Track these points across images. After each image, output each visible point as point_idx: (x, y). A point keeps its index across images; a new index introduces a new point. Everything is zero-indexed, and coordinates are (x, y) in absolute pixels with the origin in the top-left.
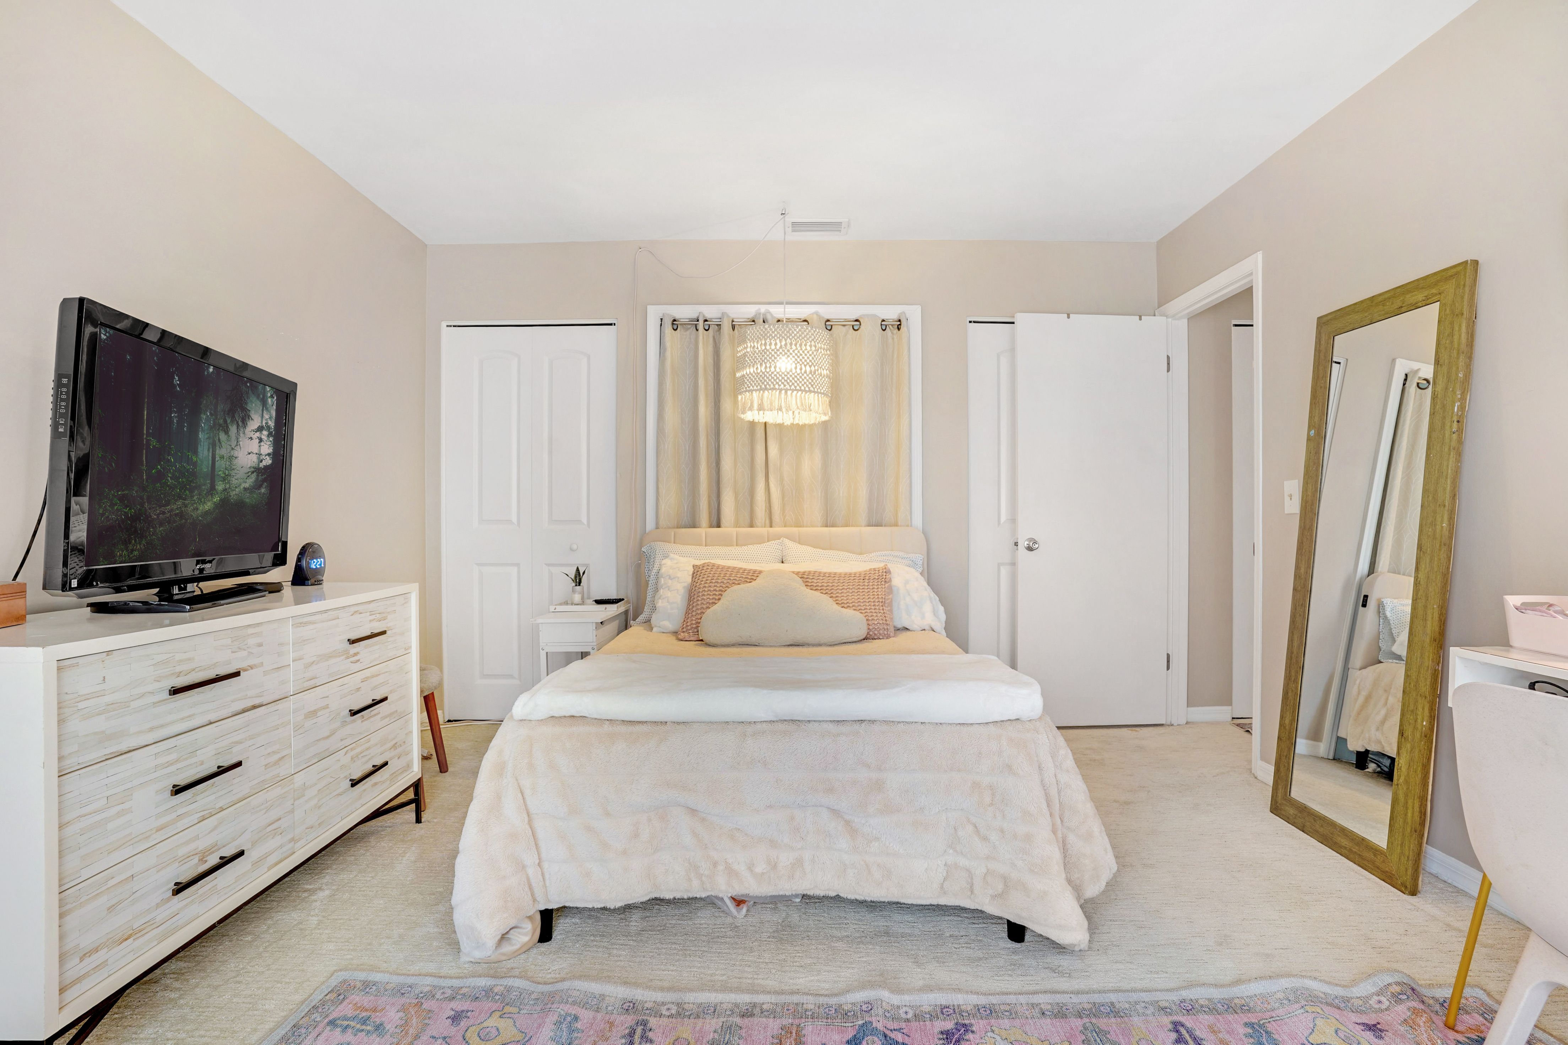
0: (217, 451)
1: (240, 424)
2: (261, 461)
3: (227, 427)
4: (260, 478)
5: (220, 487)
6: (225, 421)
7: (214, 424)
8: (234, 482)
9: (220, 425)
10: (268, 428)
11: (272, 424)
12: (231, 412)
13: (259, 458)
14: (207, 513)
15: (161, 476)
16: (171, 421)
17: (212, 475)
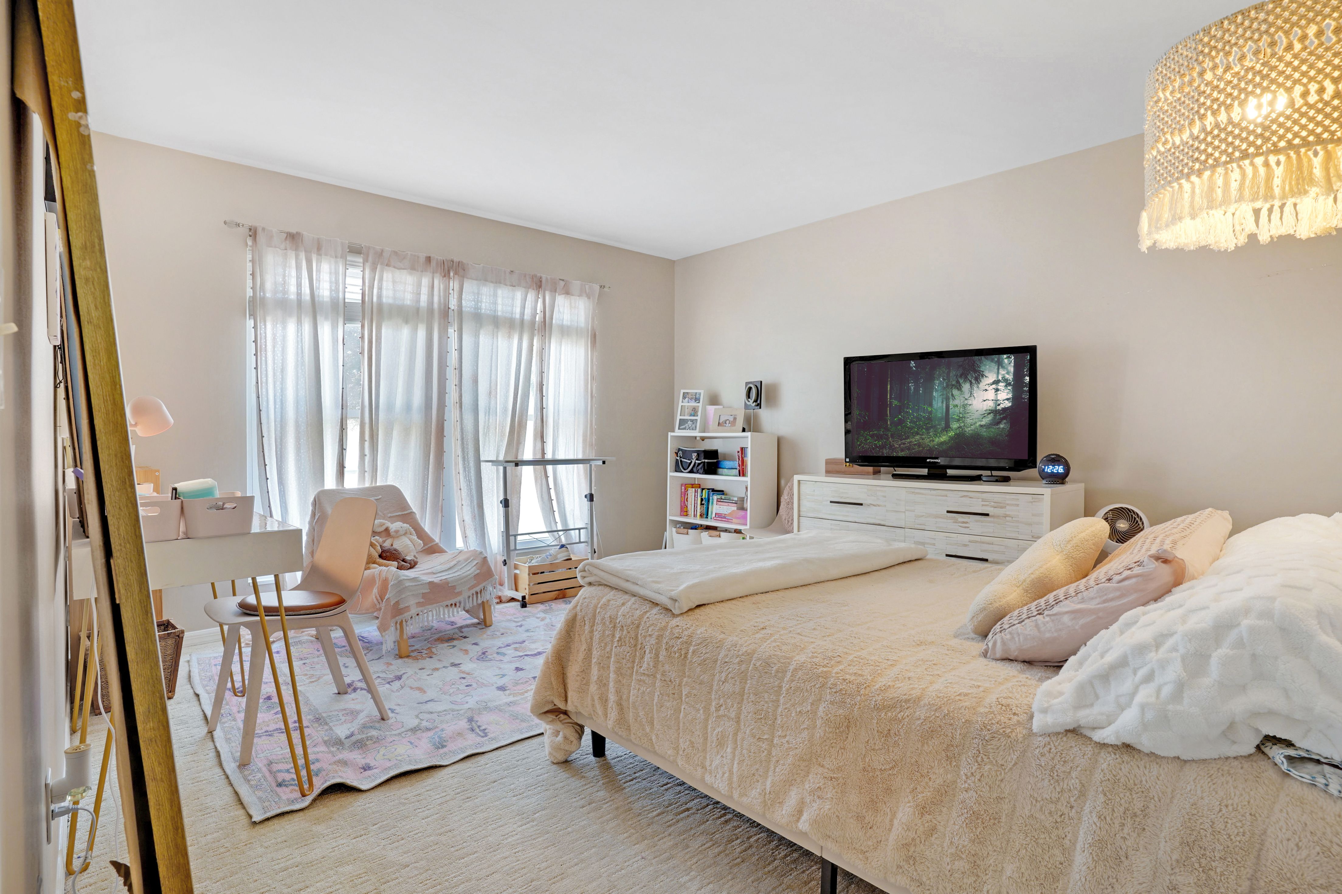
0: (951, 402)
1: (973, 381)
2: (999, 405)
3: (960, 385)
4: (998, 417)
5: (955, 425)
6: (958, 382)
7: (947, 386)
8: (969, 421)
9: (953, 385)
10: (1005, 380)
11: (1010, 377)
12: (964, 376)
13: (996, 404)
14: (942, 443)
15: (901, 422)
16: (909, 388)
17: (947, 417)
